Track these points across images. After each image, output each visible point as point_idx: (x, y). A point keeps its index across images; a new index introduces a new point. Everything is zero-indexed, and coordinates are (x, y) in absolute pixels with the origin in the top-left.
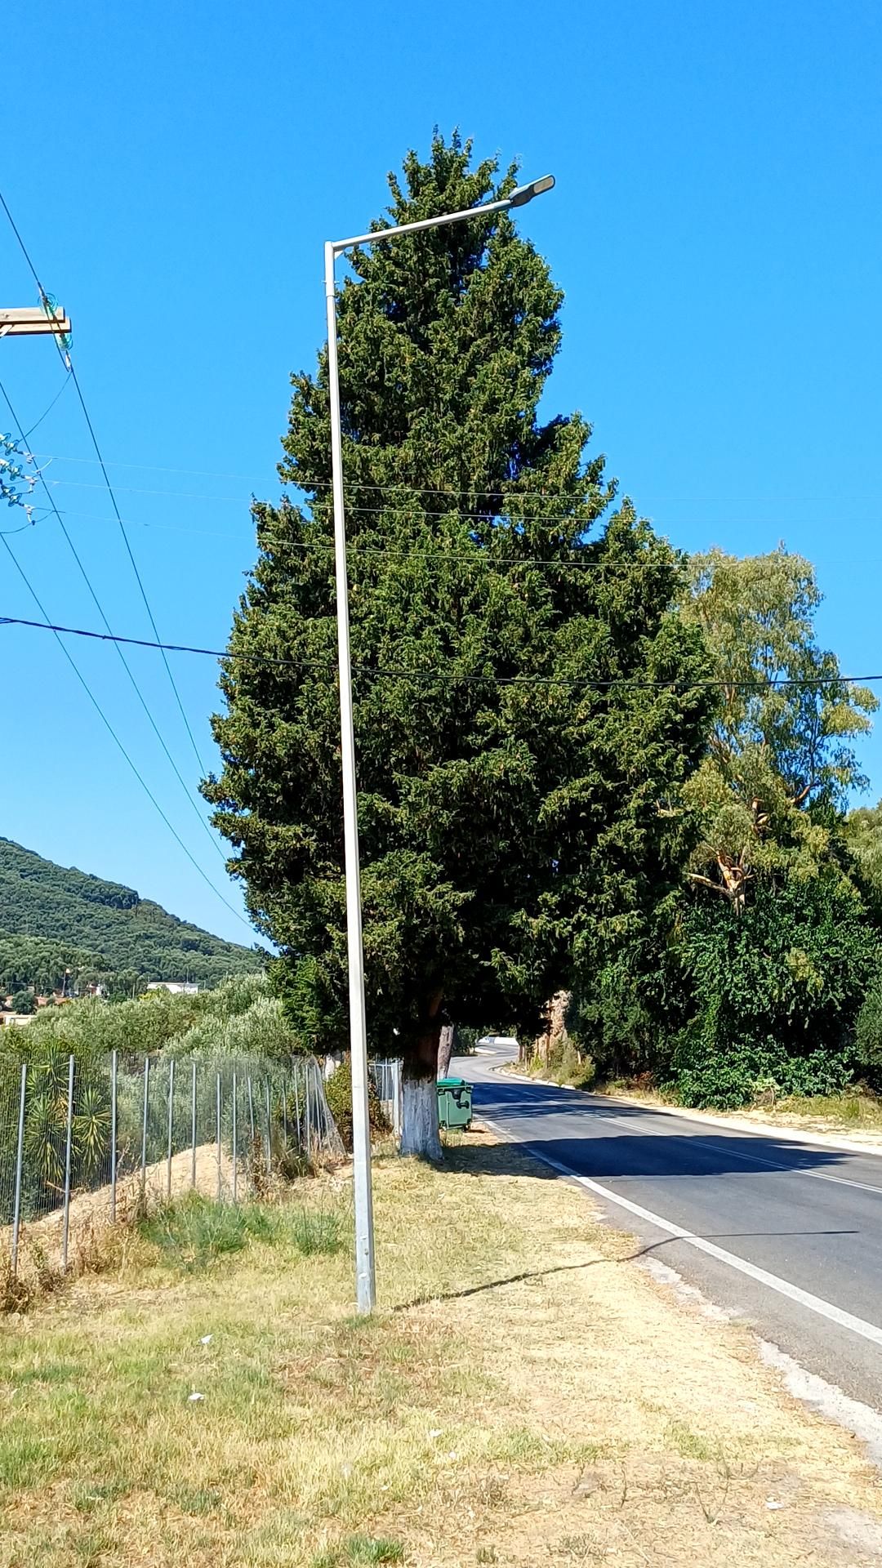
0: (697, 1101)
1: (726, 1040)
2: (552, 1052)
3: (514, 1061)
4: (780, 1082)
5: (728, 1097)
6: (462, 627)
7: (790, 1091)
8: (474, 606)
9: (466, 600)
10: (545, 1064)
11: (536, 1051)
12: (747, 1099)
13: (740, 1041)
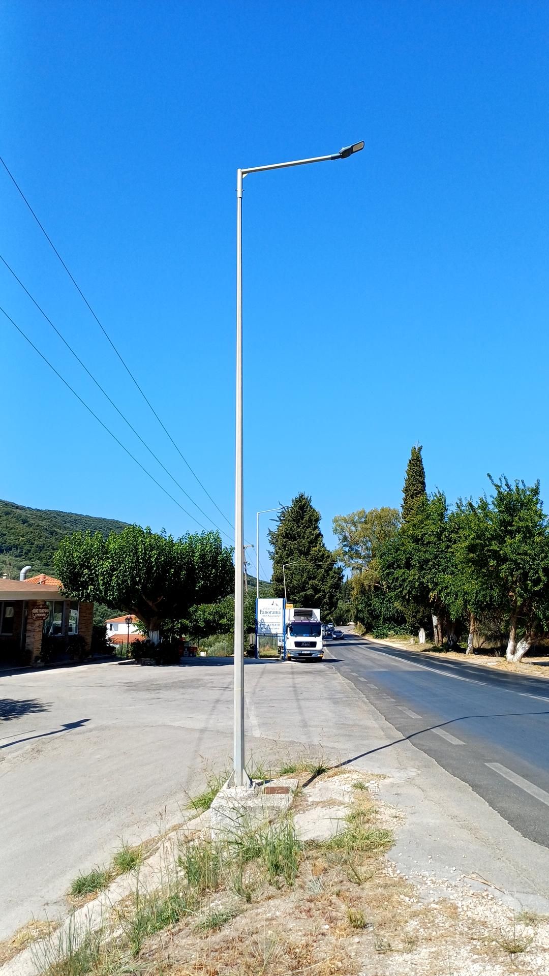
0: (377, 637)
1: (384, 623)
4: (395, 632)
5: (383, 636)
6: (304, 573)
7: (397, 634)
12: (387, 636)
13: (387, 623)
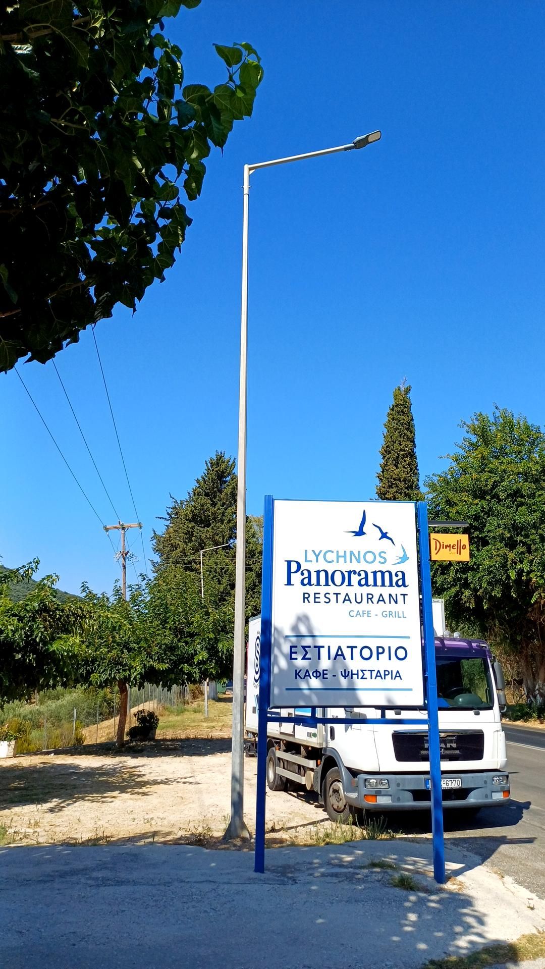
8: (226, 571)
9: (223, 571)
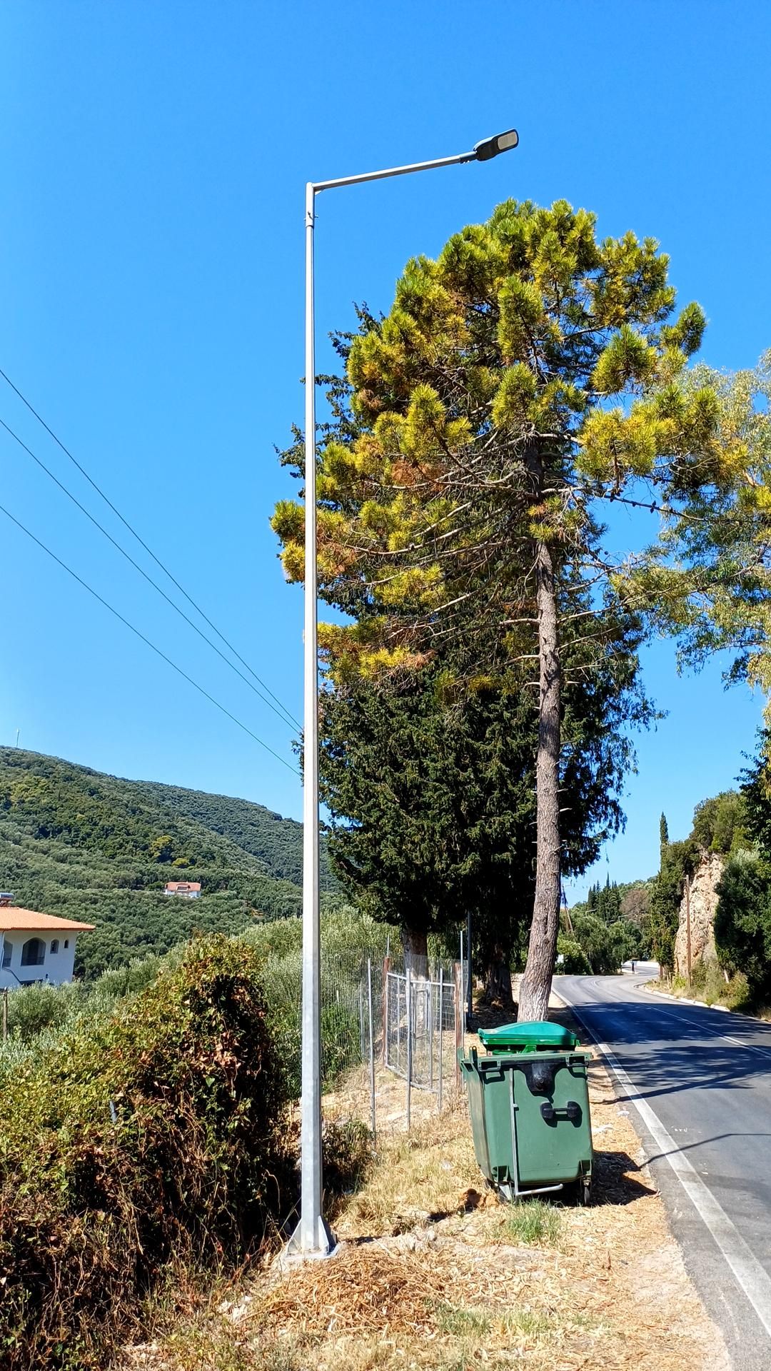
2: (694, 972)
3: (655, 979)
10: (688, 983)
11: (676, 970)
